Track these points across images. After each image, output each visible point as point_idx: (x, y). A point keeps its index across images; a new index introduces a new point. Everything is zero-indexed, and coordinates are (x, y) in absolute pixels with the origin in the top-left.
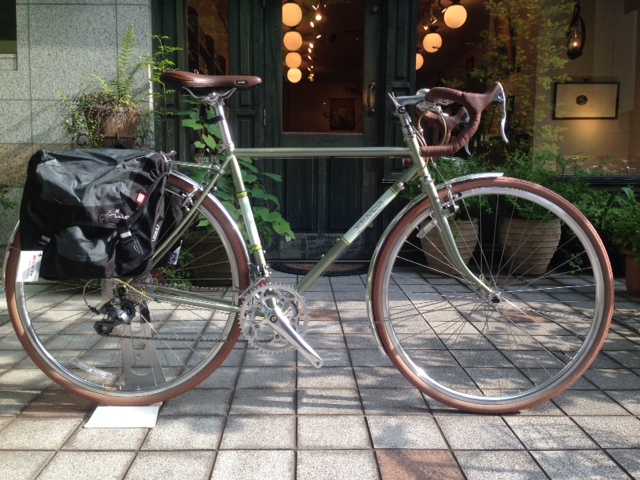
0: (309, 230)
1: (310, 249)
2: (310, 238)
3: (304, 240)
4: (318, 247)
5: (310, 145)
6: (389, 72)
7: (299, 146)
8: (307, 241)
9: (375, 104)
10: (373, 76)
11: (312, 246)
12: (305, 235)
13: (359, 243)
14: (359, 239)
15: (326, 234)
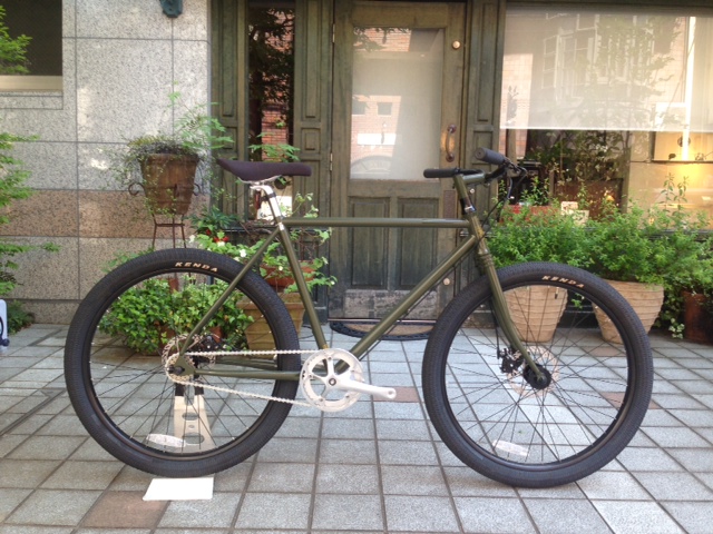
0: (377, 286)
1: (379, 307)
3: (372, 297)
4: (387, 305)
5: (381, 193)
6: (470, 114)
7: (368, 194)
8: (375, 299)
9: (454, 149)
10: (453, 117)
11: (381, 304)
12: (373, 292)
13: (434, 301)
14: (433, 297)
15: (397, 291)
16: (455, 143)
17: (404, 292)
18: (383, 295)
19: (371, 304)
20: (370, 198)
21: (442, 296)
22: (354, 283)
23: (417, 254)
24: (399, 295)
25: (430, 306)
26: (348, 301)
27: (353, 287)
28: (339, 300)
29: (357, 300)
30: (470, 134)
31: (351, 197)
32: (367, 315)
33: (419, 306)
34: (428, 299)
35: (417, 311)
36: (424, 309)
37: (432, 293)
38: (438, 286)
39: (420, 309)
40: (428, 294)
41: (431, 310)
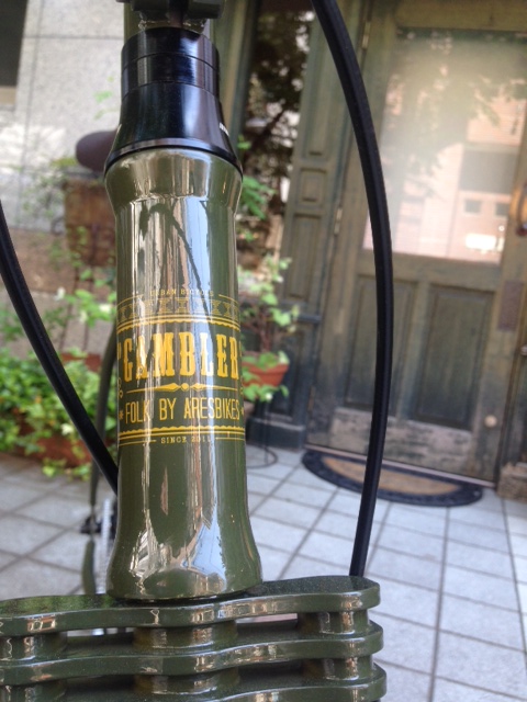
5: (406, 273)
13: (465, 448)
14: (465, 441)
15: (411, 423)
17: (422, 426)
18: (389, 424)
21: (481, 442)
23: (449, 372)
24: (413, 429)
25: (458, 453)
26: (337, 424)
27: (347, 405)
28: (325, 421)
29: (350, 425)
33: (442, 451)
34: (458, 442)
35: (438, 458)
36: (448, 457)
37: (464, 434)
38: (477, 425)
39: (443, 456)
40: (459, 436)
41: (460, 460)
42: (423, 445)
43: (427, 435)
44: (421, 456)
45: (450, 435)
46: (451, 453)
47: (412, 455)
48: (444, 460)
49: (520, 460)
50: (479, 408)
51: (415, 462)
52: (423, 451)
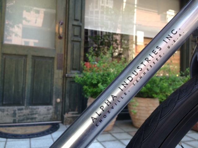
0: (19, 104)
1: (19, 116)
2: (19, 110)
3: (15, 111)
4: (24, 115)
5: (21, 52)
6: (70, 16)
7: (14, 52)
8: (17, 112)
9: (63, 33)
10: (62, 17)
11: (21, 114)
12: (16, 108)
13: (51, 111)
14: (51, 109)
15: (30, 107)
16: (63, 30)
17: (35, 107)
18: (22, 109)
19: (14, 114)
20: (15, 55)
21: (56, 108)
22: (4, 103)
23: (42, 86)
24: (32, 109)
25: (49, 114)
27: (3, 105)
29: (6, 113)
30: (70, 26)
31: (4, 54)
32: (12, 121)
33: (43, 114)
34: (48, 110)
35: (42, 117)
36: (46, 116)
37: (50, 107)
38: (54, 103)
39: (44, 116)
40: (48, 108)
41: (49, 116)
42: (36, 114)
43: (37, 110)
44: (35, 118)
45: (45, 108)
46: (46, 114)
47: (32, 119)
48: (44, 117)
49: (69, 111)
50: (54, 96)
51: (34, 121)
52: (36, 116)
